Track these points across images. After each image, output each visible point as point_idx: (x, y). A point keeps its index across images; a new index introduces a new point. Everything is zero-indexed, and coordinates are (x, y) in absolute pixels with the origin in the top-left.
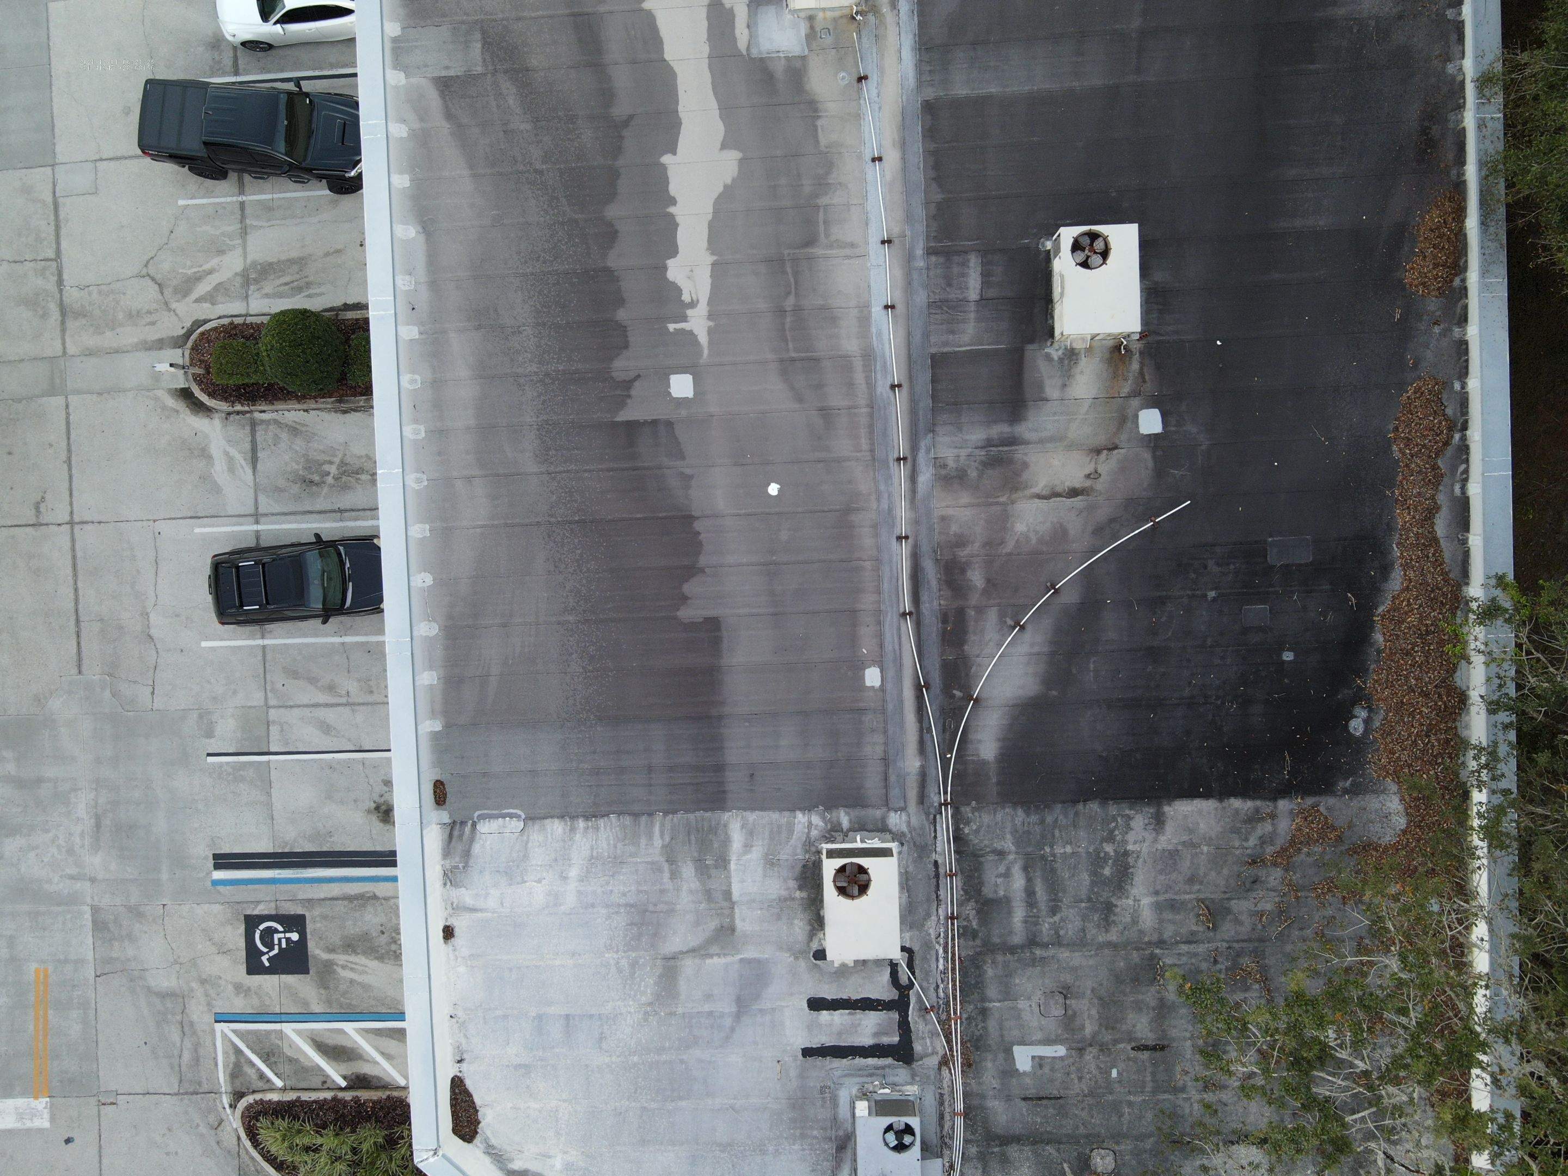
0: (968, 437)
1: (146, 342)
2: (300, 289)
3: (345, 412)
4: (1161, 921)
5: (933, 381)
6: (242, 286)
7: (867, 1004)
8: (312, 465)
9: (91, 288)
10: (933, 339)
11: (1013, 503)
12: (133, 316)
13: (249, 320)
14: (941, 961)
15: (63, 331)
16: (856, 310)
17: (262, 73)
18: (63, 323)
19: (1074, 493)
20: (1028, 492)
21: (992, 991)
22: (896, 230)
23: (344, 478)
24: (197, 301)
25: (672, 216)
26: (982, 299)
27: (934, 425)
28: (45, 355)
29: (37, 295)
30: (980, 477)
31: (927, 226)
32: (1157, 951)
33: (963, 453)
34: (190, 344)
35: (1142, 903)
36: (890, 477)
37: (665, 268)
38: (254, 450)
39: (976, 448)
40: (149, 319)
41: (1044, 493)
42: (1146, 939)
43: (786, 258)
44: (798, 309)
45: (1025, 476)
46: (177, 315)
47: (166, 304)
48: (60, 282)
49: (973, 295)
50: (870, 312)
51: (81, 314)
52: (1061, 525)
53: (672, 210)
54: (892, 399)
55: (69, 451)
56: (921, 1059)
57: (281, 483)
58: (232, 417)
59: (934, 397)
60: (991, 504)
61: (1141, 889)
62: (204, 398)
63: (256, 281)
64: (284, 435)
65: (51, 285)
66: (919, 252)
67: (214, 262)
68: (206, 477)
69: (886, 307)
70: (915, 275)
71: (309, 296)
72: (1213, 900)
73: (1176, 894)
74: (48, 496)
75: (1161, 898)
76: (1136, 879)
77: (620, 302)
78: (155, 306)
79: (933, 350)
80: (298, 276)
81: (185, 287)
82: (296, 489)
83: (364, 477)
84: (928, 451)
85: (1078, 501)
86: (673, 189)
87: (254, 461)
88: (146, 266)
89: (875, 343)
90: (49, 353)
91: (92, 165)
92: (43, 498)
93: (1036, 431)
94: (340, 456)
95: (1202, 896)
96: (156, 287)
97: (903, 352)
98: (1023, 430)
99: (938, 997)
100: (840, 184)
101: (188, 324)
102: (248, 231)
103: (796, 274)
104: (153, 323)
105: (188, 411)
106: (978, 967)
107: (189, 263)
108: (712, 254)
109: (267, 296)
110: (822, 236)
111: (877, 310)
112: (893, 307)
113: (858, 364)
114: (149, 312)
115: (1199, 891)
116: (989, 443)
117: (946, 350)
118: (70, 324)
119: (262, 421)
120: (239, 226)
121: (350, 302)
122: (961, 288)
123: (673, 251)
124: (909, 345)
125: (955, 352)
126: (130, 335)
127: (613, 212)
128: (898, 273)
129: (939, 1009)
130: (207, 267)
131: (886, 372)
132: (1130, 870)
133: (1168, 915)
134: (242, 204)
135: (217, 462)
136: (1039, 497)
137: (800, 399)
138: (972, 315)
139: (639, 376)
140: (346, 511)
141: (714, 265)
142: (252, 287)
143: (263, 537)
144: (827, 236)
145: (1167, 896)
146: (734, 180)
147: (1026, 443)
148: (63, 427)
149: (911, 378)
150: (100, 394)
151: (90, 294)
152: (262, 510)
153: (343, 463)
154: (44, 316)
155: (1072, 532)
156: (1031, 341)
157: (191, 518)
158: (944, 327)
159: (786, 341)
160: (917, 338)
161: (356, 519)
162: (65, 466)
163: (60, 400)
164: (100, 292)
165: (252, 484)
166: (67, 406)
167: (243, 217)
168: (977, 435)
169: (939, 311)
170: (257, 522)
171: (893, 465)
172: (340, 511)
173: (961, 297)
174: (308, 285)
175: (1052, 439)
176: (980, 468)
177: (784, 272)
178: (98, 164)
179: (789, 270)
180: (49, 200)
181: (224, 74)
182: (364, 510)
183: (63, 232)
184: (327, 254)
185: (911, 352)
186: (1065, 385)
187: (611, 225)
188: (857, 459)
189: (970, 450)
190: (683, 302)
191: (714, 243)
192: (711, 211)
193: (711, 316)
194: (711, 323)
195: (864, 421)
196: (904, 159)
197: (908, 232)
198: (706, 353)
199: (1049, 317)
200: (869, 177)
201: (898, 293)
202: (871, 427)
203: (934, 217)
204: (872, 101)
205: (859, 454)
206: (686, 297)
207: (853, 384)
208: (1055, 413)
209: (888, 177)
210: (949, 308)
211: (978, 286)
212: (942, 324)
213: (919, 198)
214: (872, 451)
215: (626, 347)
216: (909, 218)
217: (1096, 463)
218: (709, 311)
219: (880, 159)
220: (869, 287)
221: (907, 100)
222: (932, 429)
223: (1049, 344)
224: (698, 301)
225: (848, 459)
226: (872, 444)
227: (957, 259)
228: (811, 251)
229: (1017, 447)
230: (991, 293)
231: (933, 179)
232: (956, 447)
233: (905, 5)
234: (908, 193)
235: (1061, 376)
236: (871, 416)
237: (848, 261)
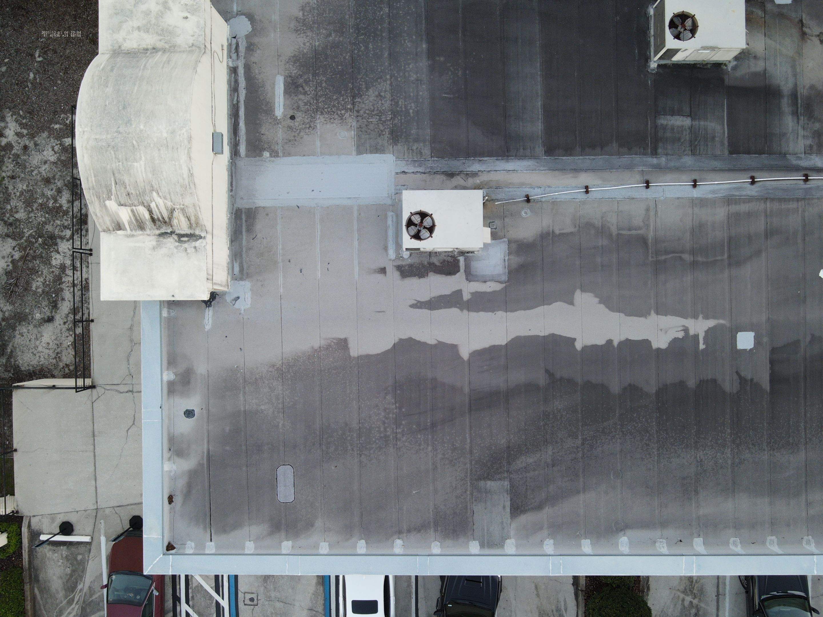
0: (790, 129)
5: (748, 152)
10: (718, 153)
16: (695, 209)
22: (638, 177)
25: (621, 343)
26: (690, 116)
27: (780, 154)
30: (819, 121)
31: (636, 154)
33: (801, 132)
36: (818, 188)
37: (658, 350)
39: (798, 123)
43: (655, 259)
44: (693, 252)
45: (820, 87)
49: (687, 122)
50: (697, 198)
53: (616, 343)
54: (761, 184)
59: (760, 152)
66: (655, 161)
69: (695, 186)
70: (672, 164)
77: (682, 384)
79: (726, 152)
84: (800, 159)
86: (601, 342)
89: (720, 195)
93: (787, 78)
97: (727, 175)
98: (786, 87)
100: (602, 218)
103: (666, 252)
108: (649, 314)
110: (639, 232)
111: (696, 193)
112: (695, 181)
113: (734, 208)
116: (795, 113)
117: (726, 143)
122: (682, 131)
123: (647, 343)
124: (722, 170)
125: (729, 136)
127: (615, 388)
128: (669, 176)
131: (741, 188)
137: (758, 253)
138: (702, 123)
139: (737, 373)
141: (657, 313)
144: (639, 228)
146: (596, 296)
147: (796, 85)
149: (746, 170)
156: (723, 80)
158: (709, 144)
159: (716, 261)
160: (717, 164)
168: (789, 122)
169: (698, 148)
171: (810, 184)
173: (688, 131)
175: (793, 67)
176: (813, 120)
177: (665, 261)
179: (663, 258)
185: (727, 169)
186: (755, 57)
187: (625, 389)
188: (804, 211)
189: (800, 127)
190: (683, 337)
191: (643, 313)
192: (618, 314)
193: (695, 317)
194: (701, 316)
195: (776, 206)
196: (586, 170)
197: (641, 168)
198: (722, 321)
199: (705, 67)
200: (599, 196)
201: (684, 177)
202: (780, 200)
203: (630, 149)
204: (543, 192)
205: (800, 210)
206: (681, 335)
207: (749, 212)
208: (775, 65)
209: (599, 182)
210: (696, 140)
211: (681, 118)
212: (707, 145)
213: (615, 160)
214: (798, 200)
215: (714, 381)
216: (629, 167)
217: (812, 36)
218: (691, 318)
219: (587, 187)
220: (678, 198)
221: (544, 166)
222: (783, 155)
223: (725, 67)
224: (684, 326)
225: (803, 218)
226: (793, 200)
227: (660, 134)
228: (650, 241)
229: (799, 93)
230: (686, 109)
231: (602, 149)
232: (797, 138)
233: (476, 167)
234: (611, 168)
235: (748, 60)
236: (772, 200)
237: (659, 213)
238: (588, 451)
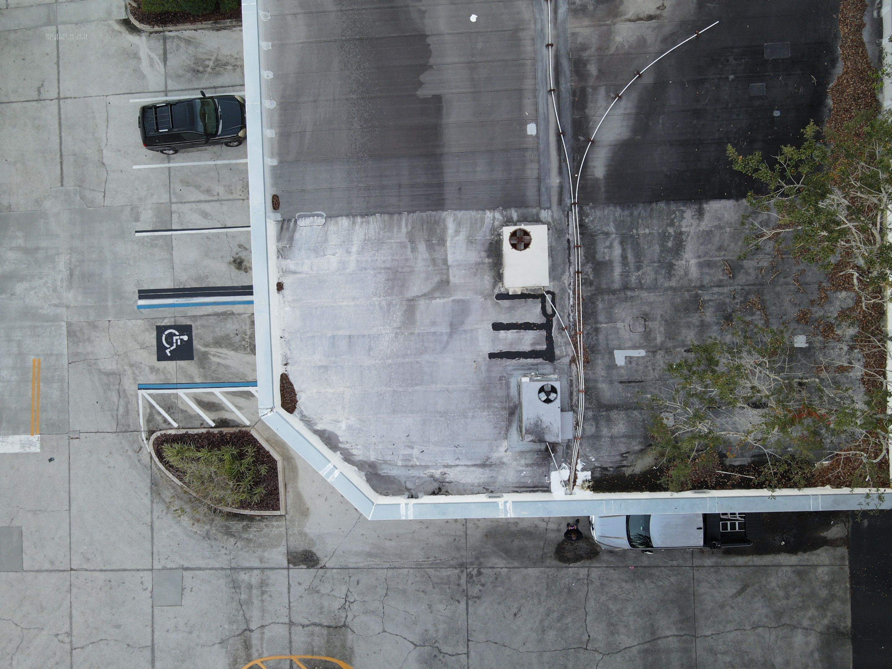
4: (702, 274)
7: (527, 326)
14: (571, 299)
21: (602, 317)
32: (700, 292)
35: (691, 263)
42: (693, 285)
56: (559, 359)
60: (602, 25)
61: (690, 254)
72: (732, 261)
73: (711, 257)
75: (702, 260)
76: (687, 248)
95: (726, 258)
99: (569, 321)
106: (593, 303)
115: (724, 255)
129: (570, 328)
132: (684, 243)
133: (706, 270)
136: (630, 21)
145: (706, 259)
155: (649, 41)
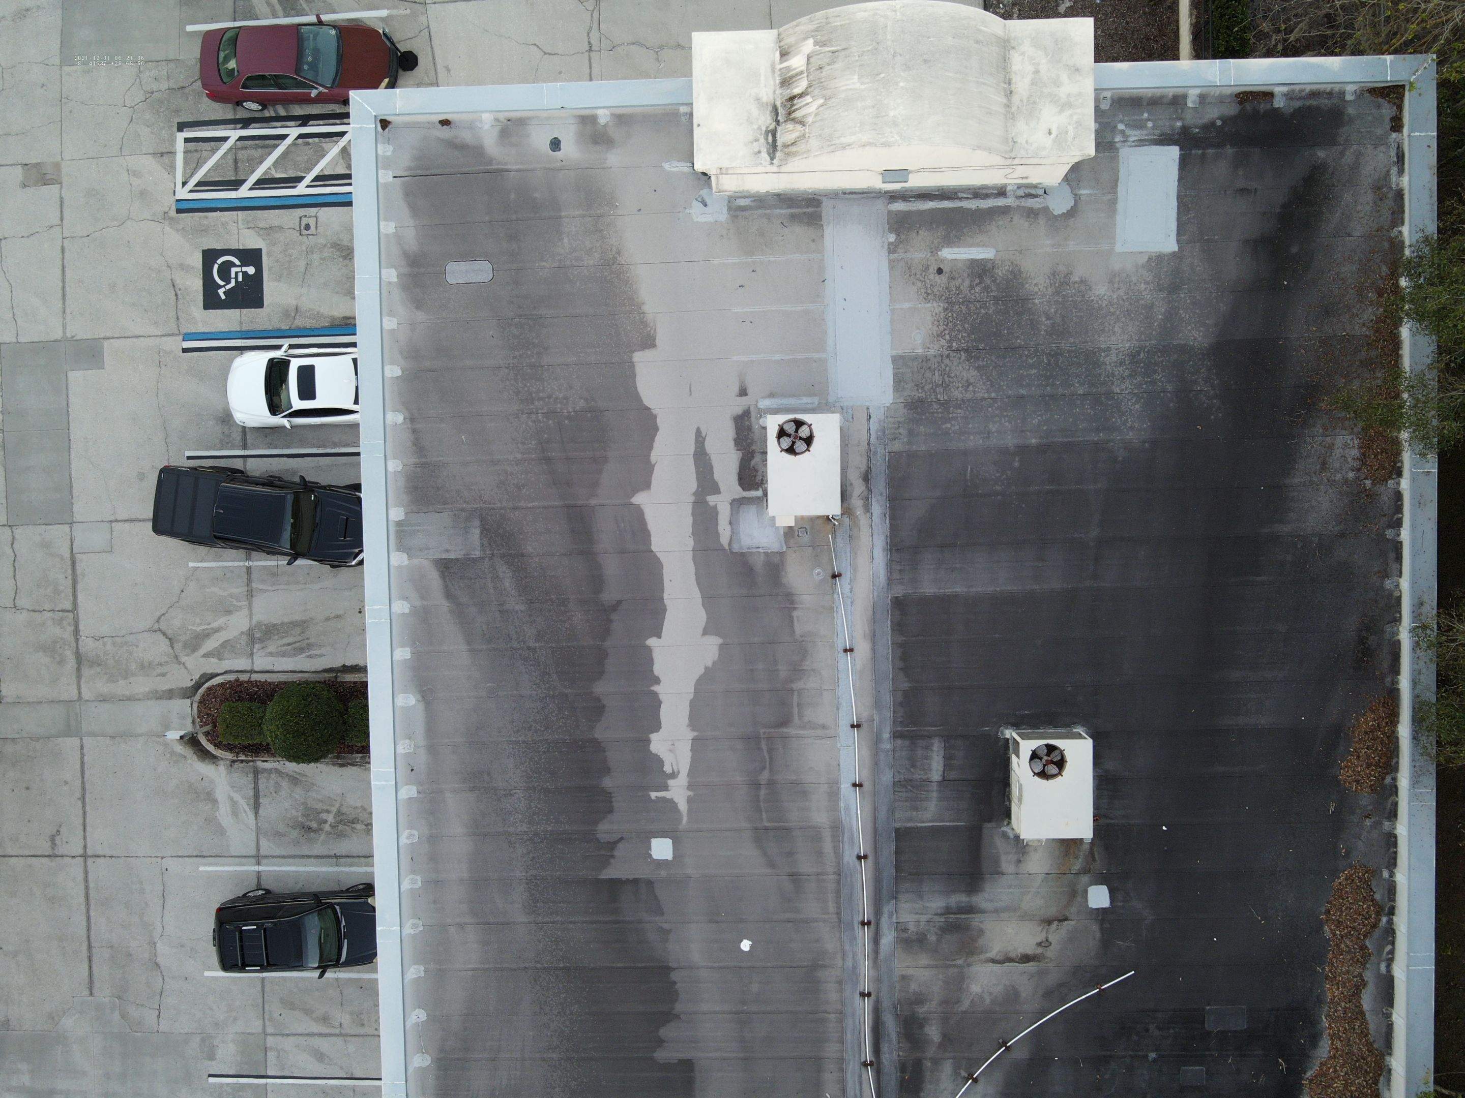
0: (928, 905)
1: (157, 692)
2: (301, 650)
3: (342, 765)
5: (898, 852)
6: (248, 645)
8: (310, 812)
9: (105, 639)
10: (898, 815)
11: (969, 966)
12: (145, 667)
13: (255, 677)
15: (79, 677)
16: (826, 786)
17: (269, 448)
18: (78, 670)
19: (1026, 959)
20: (983, 957)
22: (865, 715)
23: (340, 827)
24: (204, 656)
25: (655, 695)
26: (944, 780)
27: (897, 892)
28: (61, 699)
29: (55, 642)
30: (939, 941)
31: (894, 712)
33: (924, 918)
34: (198, 697)
36: (854, 938)
37: (648, 741)
38: (257, 796)
39: (936, 914)
40: (159, 670)
41: (998, 958)
43: (762, 736)
44: (771, 783)
45: (981, 942)
46: (186, 668)
47: (176, 657)
48: (76, 632)
49: (936, 775)
50: (839, 788)
51: (96, 662)
52: (1013, 987)
53: (656, 688)
54: (858, 867)
55: (84, 789)
57: (281, 828)
58: (236, 765)
59: (898, 868)
60: (950, 966)
62: (210, 747)
63: (261, 640)
64: (285, 784)
65: (68, 635)
66: (886, 735)
67: (221, 621)
68: (212, 822)
69: (855, 785)
70: (882, 756)
71: (310, 657)
74: (63, 830)
77: (606, 770)
78: (166, 659)
79: (898, 825)
80: (300, 638)
81: (195, 643)
82: (295, 834)
83: (359, 827)
84: (891, 916)
85: (1031, 967)
86: (657, 669)
87: (256, 807)
88: (158, 621)
89: (843, 817)
90: (65, 696)
91: (108, 525)
92: (58, 831)
93: (992, 901)
94: (337, 805)
96: (167, 642)
97: (869, 826)
98: (980, 900)
100: (813, 670)
101: (196, 677)
102: (254, 593)
103: (770, 751)
104: (163, 675)
105: (195, 757)
107: (198, 621)
108: (693, 730)
109: (271, 654)
110: (796, 717)
111: (845, 787)
112: (860, 785)
113: (827, 835)
114: (161, 665)
116: (948, 911)
117: (909, 825)
118: (86, 672)
119: (265, 770)
120: (246, 588)
121: (348, 663)
122: (924, 770)
123: (657, 727)
124: (875, 819)
125: (918, 828)
126: (141, 685)
127: (600, 688)
128: (866, 753)
130: (215, 625)
131: (853, 843)
134: (249, 569)
135: (221, 806)
136: (993, 961)
137: (772, 864)
138: (935, 794)
139: (622, 839)
140: (342, 857)
141: (694, 740)
142: (257, 646)
143: (263, 877)
144: (801, 716)
146: (714, 663)
147: (983, 912)
148: (78, 766)
149: (876, 849)
150: (113, 737)
151: (104, 644)
152: (263, 852)
153: (339, 813)
154: (62, 662)
155: (1023, 995)
156: (990, 821)
157: (196, 856)
158: (908, 804)
159: (760, 811)
160: (883, 813)
161: (351, 865)
162: (80, 803)
163: (75, 741)
164: (114, 644)
165: (254, 828)
166: (82, 748)
167: (249, 581)
168: (937, 903)
169: (904, 790)
170: (258, 864)
171: (858, 928)
172: (336, 856)
173: (924, 777)
174: (310, 646)
175: (1007, 909)
176: (940, 933)
177: (760, 749)
178: (113, 524)
179: (764, 746)
180: (67, 555)
181: (233, 447)
182: (358, 857)
183: (80, 587)
184: (328, 619)
185: (877, 825)
186: (1019, 861)
187: (598, 700)
188: (824, 921)
189: (930, 916)
190: (664, 772)
191: (694, 720)
192: (693, 691)
193: (690, 787)
194: (690, 793)
195: (831, 886)
196: (874, 650)
197: (876, 718)
198: (685, 819)
199: (1006, 799)
200: (841, 666)
201: (866, 773)
202: (838, 892)
203: (901, 704)
204: (845, 596)
205: (826, 917)
206: (667, 769)
207: (822, 853)
208: (1010, 887)
209: (859, 666)
210: (912, 786)
211: (941, 768)
212: (906, 801)
213: (887, 686)
214: (838, 914)
215: (611, 811)
216: (877, 704)
217: (1047, 933)
218: (689, 782)
219: (851, 650)
220: (839, 765)
221: (878, 596)
222: (895, 897)
223: (1005, 823)
224: (679, 772)
225: (816, 920)
226: (839, 908)
227: (921, 743)
228: (785, 730)
229: (974, 916)
230: (953, 775)
231: (901, 669)
232: (917, 913)
233: (877, 509)
234: (877, 681)
235: (1016, 852)
236: (838, 882)
237: (818, 741)
238: (520, 655)
